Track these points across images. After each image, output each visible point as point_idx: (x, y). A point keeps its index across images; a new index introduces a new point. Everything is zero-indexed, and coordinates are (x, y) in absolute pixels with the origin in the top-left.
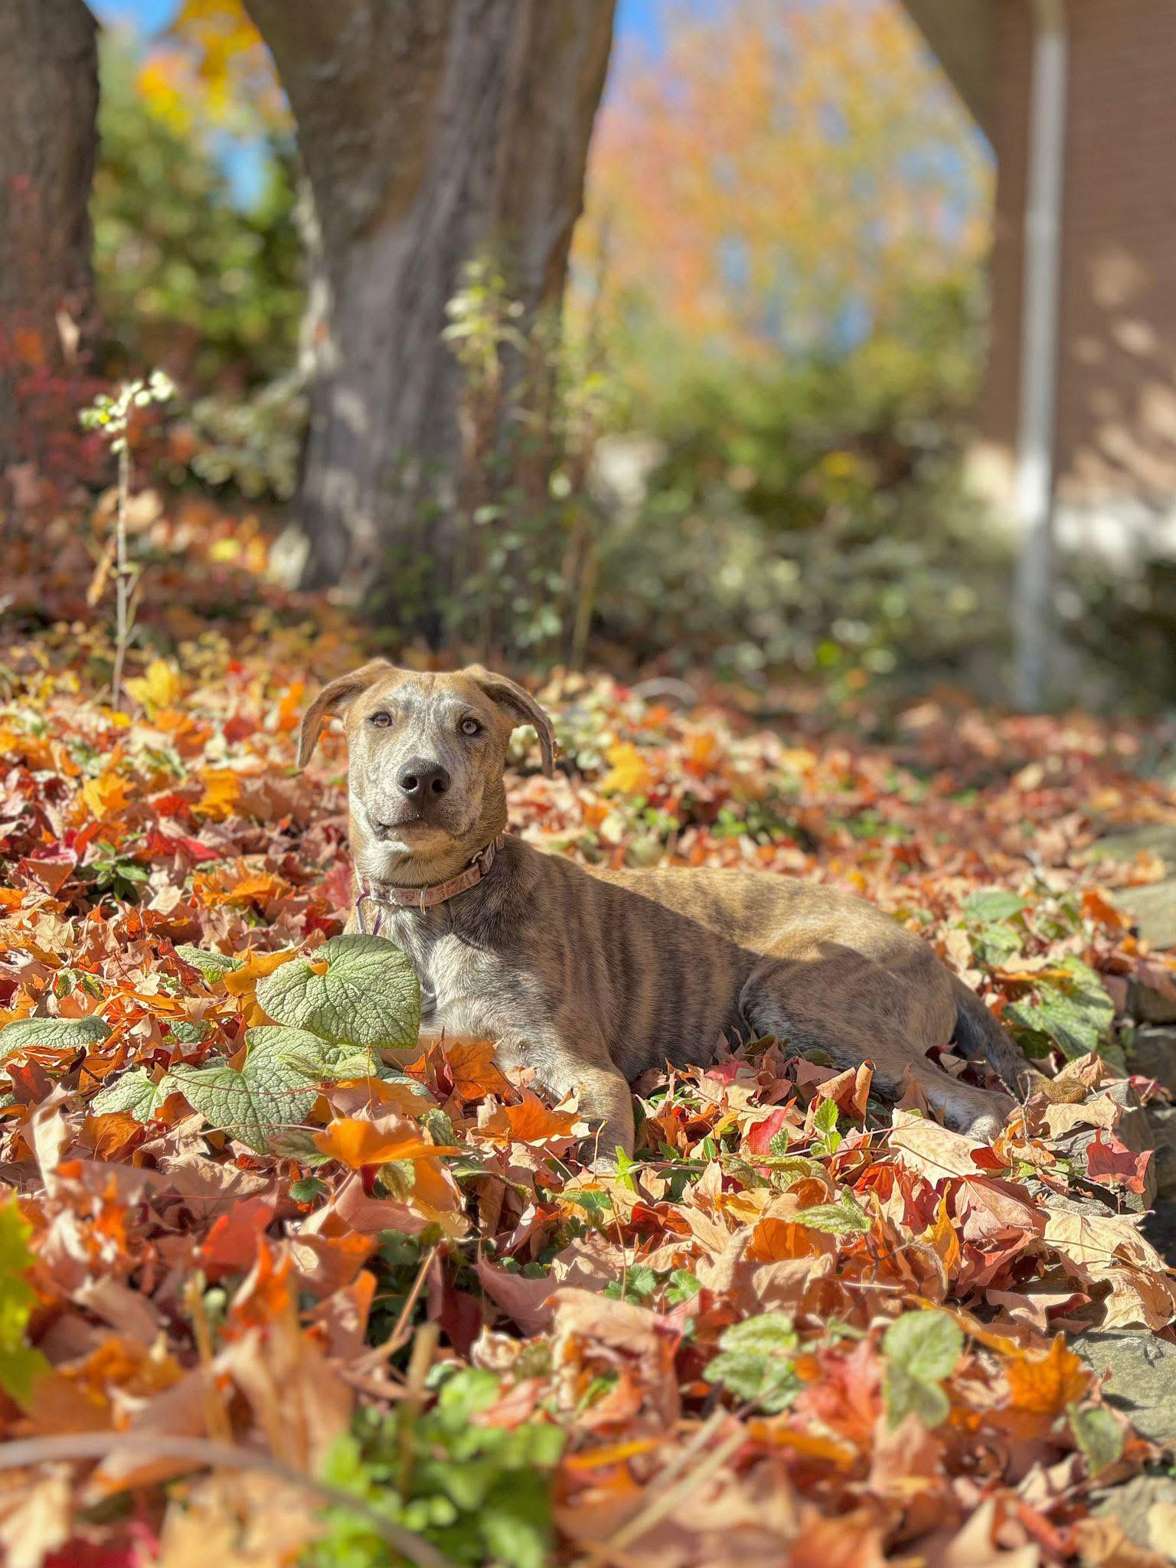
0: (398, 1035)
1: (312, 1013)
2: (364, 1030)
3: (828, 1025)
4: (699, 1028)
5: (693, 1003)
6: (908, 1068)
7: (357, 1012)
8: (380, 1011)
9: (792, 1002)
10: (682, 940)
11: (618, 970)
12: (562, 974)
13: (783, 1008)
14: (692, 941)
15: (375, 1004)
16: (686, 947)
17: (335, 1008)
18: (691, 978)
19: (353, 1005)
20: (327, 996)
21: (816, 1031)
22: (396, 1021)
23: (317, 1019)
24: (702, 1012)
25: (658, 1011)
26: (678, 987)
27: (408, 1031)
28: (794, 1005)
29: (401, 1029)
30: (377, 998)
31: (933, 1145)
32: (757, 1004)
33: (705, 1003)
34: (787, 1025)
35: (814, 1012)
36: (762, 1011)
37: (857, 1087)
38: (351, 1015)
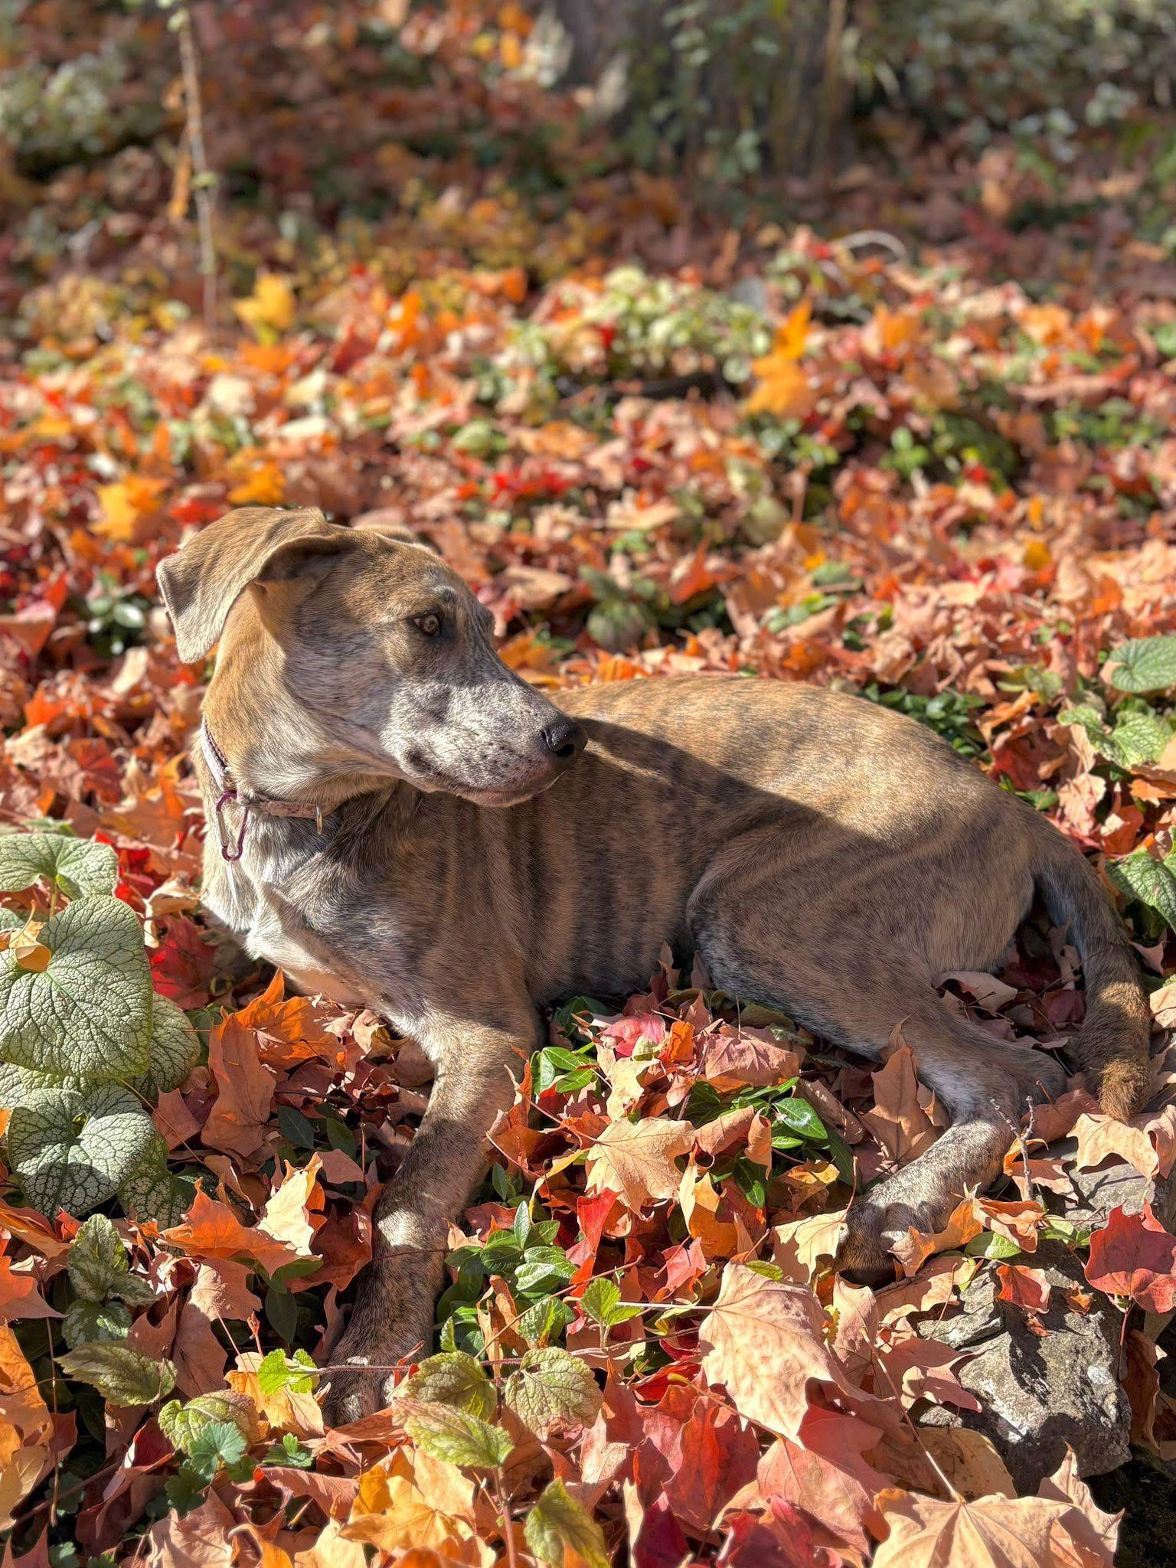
0: (118, 1063)
1: (8, 1035)
2: (74, 1057)
3: (788, 972)
4: (636, 948)
5: (626, 921)
6: (899, 1026)
7: (66, 1032)
8: (94, 1032)
9: (746, 931)
10: (616, 834)
11: (525, 878)
12: (441, 897)
13: (733, 939)
14: (629, 835)
15: (89, 1020)
16: (619, 846)
17: (38, 1028)
18: (623, 890)
19: (60, 1022)
20: (29, 1012)
21: (770, 981)
22: (115, 1044)
23: (15, 1041)
24: (637, 930)
25: (580, 929)
26: (606, 897)
27: (132, 1056)
28: (748, 938)
29: (122, 1054)
30: (90, 1013)
31: (755, 1359)
32: (704, 927)
33: (641, 919)
34: (734, 965)
35: (772, 946)
36: (710, 937)
37: (751, 1139)
38: (59, 1036)
